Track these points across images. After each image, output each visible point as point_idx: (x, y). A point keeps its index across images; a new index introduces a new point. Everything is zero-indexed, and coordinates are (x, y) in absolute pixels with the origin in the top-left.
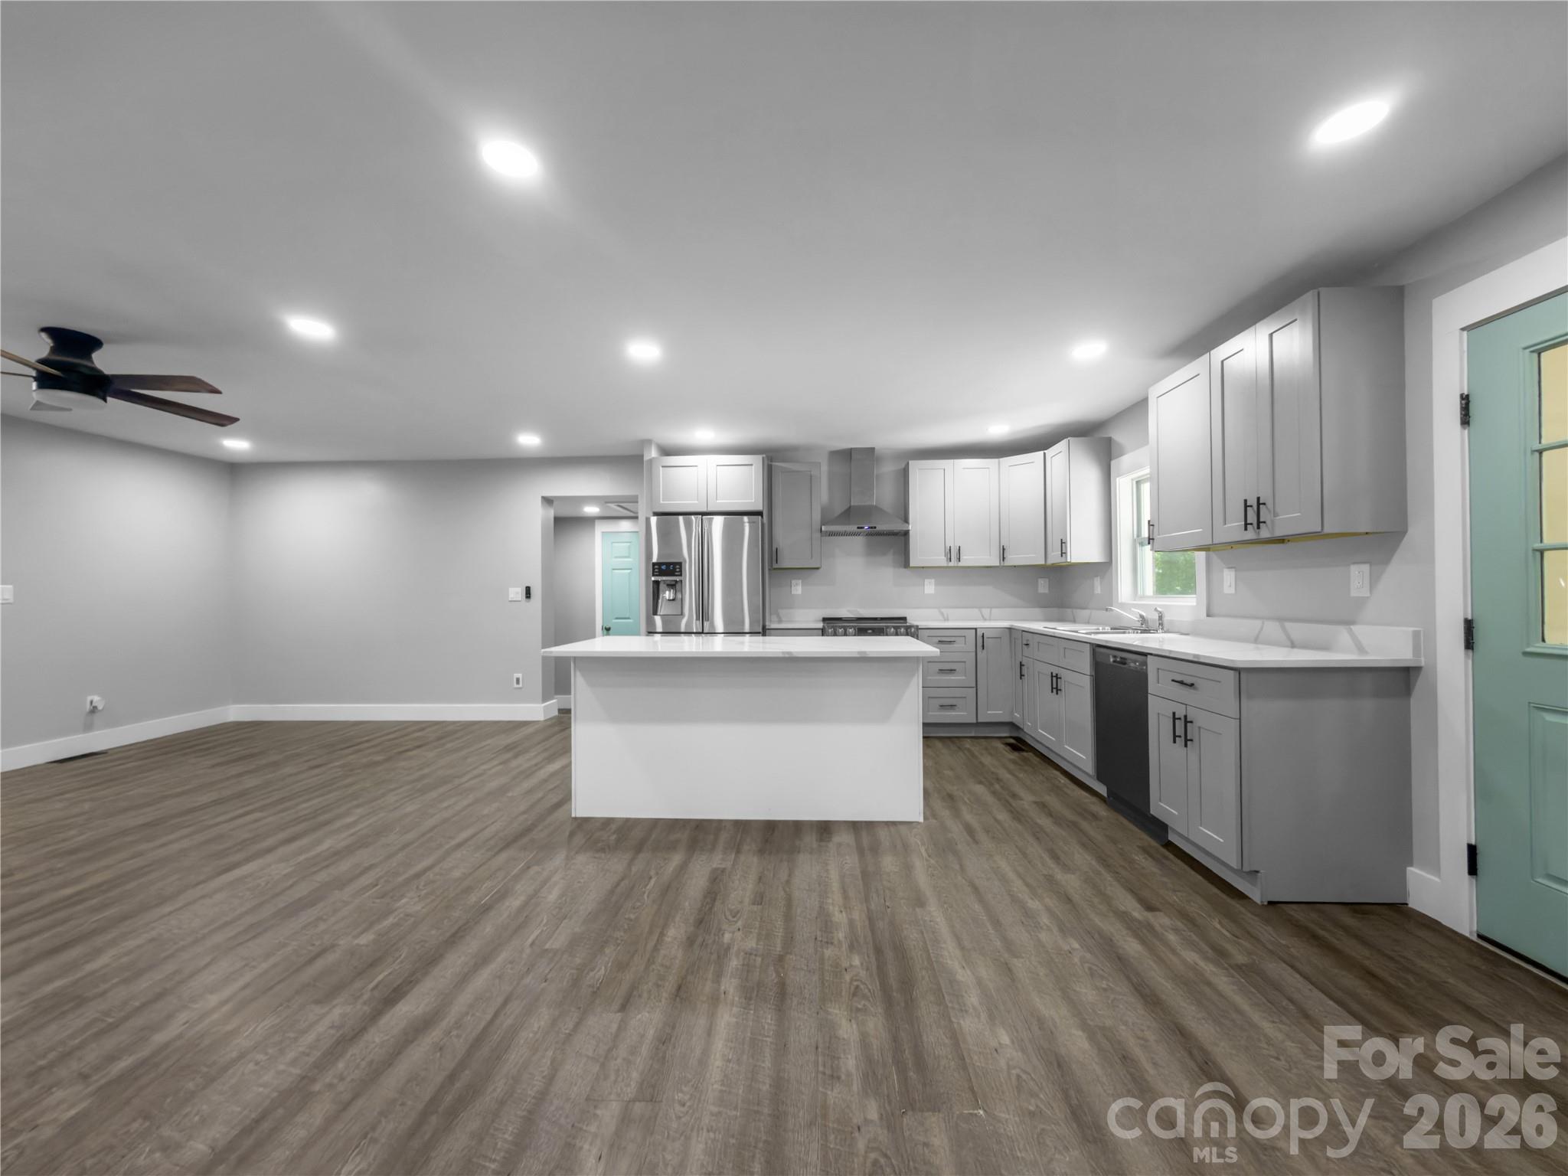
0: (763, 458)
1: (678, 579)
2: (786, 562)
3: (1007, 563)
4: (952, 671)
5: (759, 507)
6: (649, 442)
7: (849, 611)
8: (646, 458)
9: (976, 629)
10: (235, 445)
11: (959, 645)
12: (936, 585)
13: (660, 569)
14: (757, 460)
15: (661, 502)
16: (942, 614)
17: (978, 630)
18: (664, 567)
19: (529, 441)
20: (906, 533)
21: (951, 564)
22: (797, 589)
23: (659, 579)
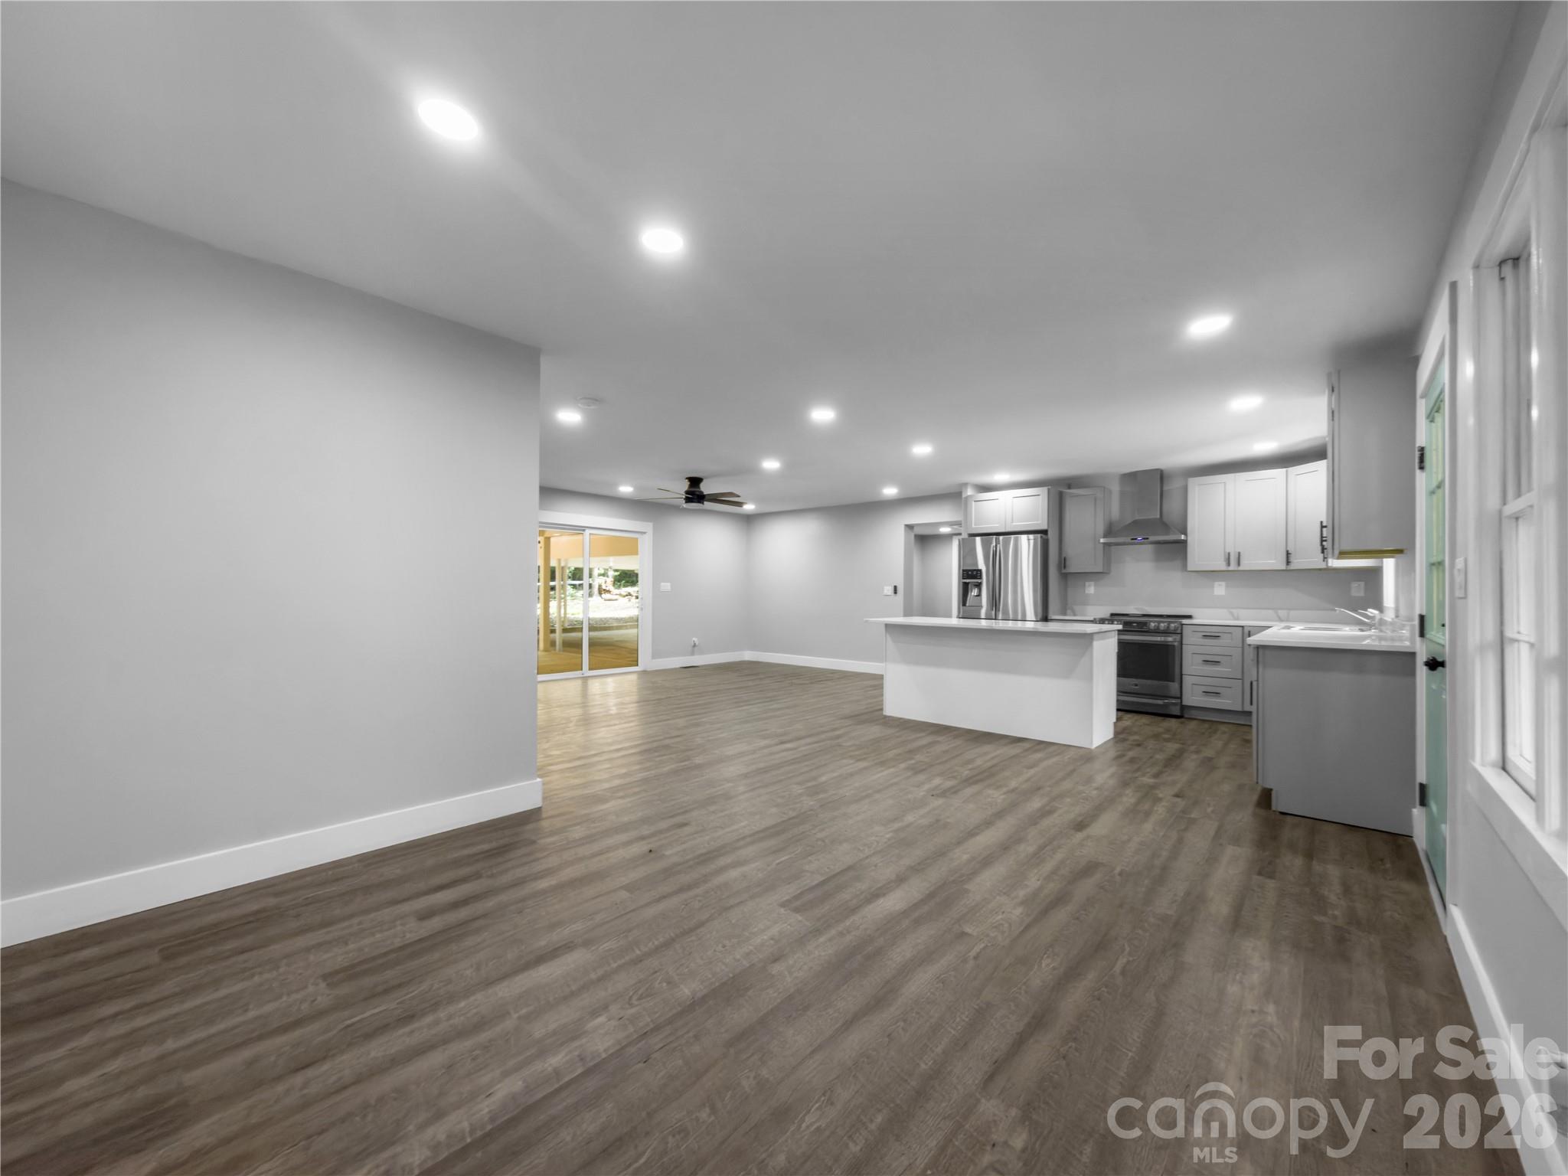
0: (1049, 490)
1: (979, 581)
2: (1073, 568)
3: (1292, 567)
4: (1217, 662)
5: (1044, 527)
6: (966, 485)
7: (1136, 609)
8: (964, 496)
9: (1243, 627)
10: (749, 507)
11: (1225, 640)
12: (1227, 586)
13: (968, 574)
14: (1043, 492)
15: (973, 526)
16: (1232, 614)
17: (1246, 628)
18: (970, 573)
19: (890, 491)
20: (1185, 542)
21: (1231, 568)
22: (1091, 589)
23: (967, 581)
